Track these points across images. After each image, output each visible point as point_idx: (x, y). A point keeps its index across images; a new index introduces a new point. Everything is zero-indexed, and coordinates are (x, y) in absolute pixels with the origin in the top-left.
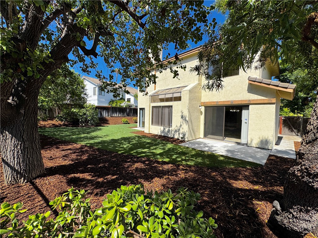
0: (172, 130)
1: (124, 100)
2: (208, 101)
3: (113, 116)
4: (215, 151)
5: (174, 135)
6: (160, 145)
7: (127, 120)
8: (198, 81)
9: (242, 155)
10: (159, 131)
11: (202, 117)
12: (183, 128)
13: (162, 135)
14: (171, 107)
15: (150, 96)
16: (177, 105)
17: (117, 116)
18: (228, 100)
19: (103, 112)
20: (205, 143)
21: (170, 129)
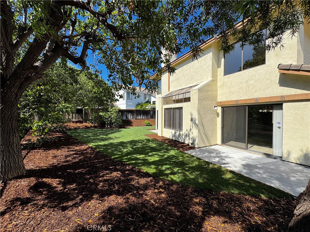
0: (182, 134)
1: (150, 103)
2: (225, 100)
3: (138, 118)
4: (227, 164)
5: (184, 140)
6: (162, 151)
7: (149, 122)
8: (211, 77)
9: (264, 173)
10: (171, 135)
11: (219, 120)
12: (192, 133)
13: (173, 139)
14: (181, 108)
15: (162, 98)
16: (187, 106)
17: (141, 118)
18: (251, 98)
19: (128, 115)
20: (219, 152)
21: (181, 133)
